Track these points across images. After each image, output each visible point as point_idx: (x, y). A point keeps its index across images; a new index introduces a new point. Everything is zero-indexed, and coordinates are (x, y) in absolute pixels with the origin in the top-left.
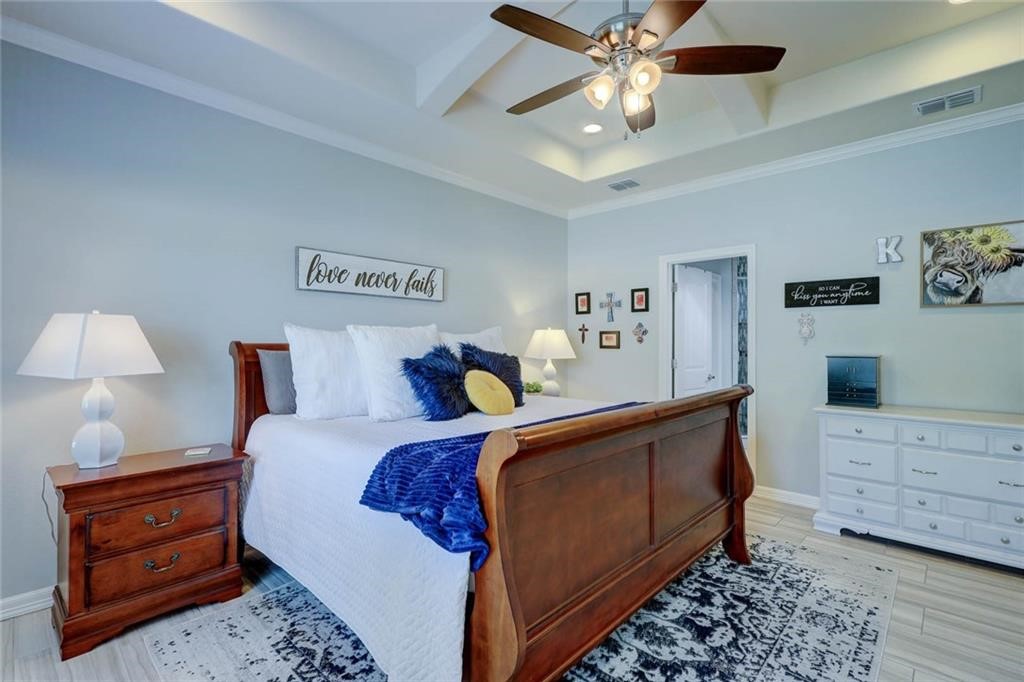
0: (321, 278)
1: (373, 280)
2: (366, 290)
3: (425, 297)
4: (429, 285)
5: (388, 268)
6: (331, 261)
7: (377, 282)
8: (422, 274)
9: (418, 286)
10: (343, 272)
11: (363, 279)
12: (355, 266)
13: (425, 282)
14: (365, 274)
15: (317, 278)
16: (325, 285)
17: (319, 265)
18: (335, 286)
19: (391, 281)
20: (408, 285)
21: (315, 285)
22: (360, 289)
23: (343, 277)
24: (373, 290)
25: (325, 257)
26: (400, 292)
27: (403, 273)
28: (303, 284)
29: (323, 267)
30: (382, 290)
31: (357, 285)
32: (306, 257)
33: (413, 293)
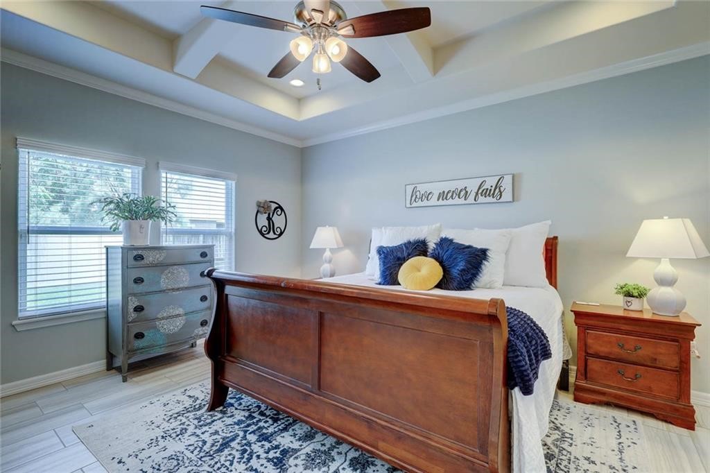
0: (417, 200)
1: (450, 195)
2: (445, 202)
3: (494, 200)
4: (497, 190)
5: (460, 185)
6: (422, 188)
7: (452, 197)
8: (491, 183)
9: (486, 193)
10: (429, 194)
11: (443, 196)
12: (437, 188)
13: (493, 189)
14: (444, 192)
15: (415, 200)
16: (420, 203)
17: (416, 192)
18: (425, 203)
19: (462, 193)
20: (477, 194)
21: (415, 204)
22: (441, 202)
23: (430, 196)
24: (450, 202)
25: (420, 187)
26: (471, 199)
27: (473, 186)
28: (408, 205)
29: (418, 193)
30: (457, 201)
31: (438, 200)
32: (410, 189)
33: (481, 199)
